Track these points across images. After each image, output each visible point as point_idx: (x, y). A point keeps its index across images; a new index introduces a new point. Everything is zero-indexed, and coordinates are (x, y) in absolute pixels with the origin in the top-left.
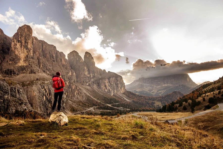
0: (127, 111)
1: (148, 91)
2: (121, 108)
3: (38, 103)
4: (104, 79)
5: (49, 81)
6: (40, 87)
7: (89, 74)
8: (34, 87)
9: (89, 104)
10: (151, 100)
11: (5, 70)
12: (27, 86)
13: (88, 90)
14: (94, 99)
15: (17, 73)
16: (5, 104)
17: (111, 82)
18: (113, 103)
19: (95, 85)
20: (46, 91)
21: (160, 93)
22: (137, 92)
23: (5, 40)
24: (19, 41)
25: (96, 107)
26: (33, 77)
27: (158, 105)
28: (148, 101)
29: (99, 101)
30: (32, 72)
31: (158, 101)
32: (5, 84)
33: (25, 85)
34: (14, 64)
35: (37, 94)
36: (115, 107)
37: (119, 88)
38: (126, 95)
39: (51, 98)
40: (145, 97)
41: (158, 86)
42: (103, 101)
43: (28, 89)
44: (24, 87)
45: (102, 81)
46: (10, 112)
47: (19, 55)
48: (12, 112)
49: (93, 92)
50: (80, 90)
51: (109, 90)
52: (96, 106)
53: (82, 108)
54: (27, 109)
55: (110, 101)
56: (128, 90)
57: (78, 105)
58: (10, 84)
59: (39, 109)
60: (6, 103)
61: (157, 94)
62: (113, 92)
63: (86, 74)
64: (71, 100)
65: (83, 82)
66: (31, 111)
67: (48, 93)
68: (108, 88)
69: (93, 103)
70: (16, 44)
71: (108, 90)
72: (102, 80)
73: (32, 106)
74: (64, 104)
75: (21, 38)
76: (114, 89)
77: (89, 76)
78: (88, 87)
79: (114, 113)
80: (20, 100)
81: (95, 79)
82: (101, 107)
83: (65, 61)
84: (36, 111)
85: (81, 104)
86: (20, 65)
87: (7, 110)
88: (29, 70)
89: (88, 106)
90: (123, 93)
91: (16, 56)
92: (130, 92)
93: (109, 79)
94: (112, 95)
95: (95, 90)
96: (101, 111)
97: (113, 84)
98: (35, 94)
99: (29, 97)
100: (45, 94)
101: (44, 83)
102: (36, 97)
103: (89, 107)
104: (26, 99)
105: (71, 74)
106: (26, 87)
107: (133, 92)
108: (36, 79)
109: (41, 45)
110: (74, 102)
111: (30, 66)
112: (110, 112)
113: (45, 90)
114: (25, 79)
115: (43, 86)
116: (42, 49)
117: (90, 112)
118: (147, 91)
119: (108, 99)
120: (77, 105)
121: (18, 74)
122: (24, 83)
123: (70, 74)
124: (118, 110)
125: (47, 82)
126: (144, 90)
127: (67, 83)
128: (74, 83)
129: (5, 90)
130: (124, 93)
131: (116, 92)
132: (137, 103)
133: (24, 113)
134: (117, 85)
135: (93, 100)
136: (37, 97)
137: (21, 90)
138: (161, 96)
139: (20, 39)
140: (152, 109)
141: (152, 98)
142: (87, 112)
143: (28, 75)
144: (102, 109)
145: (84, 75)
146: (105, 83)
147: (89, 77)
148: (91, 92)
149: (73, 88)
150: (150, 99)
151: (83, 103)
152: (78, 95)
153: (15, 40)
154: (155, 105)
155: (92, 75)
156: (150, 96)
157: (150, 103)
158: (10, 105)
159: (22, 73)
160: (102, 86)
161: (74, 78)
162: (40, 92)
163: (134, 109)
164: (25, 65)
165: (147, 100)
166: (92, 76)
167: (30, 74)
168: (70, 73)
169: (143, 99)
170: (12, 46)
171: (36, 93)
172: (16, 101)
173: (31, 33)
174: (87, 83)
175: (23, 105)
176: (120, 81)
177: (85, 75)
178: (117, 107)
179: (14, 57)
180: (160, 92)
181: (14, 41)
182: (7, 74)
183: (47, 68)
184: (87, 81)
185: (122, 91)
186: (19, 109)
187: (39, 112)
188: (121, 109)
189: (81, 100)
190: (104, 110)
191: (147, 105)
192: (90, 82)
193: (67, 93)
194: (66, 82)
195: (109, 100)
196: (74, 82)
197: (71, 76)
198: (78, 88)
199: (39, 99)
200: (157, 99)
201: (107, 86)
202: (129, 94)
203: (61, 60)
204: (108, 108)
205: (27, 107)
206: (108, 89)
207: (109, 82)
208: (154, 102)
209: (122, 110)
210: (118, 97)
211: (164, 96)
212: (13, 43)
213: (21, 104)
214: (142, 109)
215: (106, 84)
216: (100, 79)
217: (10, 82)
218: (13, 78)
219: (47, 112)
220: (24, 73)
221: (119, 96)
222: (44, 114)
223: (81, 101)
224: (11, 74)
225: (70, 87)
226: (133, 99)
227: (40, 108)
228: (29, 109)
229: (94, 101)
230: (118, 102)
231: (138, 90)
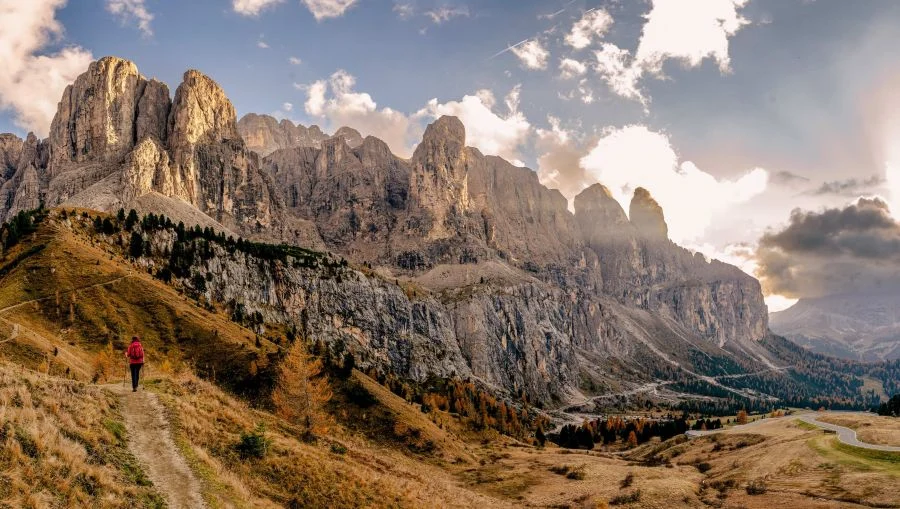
0: (767, 403)
1: (845, 339)
2: (748, 393)
3: (486, 356)
4: (695, 286)
5: (515, 287)
6: (492, 306)
7: (645, 265)
8: (475, 307)
9: (641, 369)
10: (849, 371)
11: (397, 254)
12: (455, 301)
13: (639, 321)
14: (660, 354)
15: (426, 263)
16: (401, 354)
17: (719, 300)
18: (722, 374)
19: (664, 305)
20: (508, 321)
21: (882, 350)
22: (806, 340)
23: (394, 168)
24: (428, 167)
25: (666, 382)
26: (469, 273)
27: (871, 390)
28: (842, 376)
29: (677, 364)
30: (468, 258)
31: (873, 376)
32: (400, 294)
33: (449, 299)
34: (418, 236)
35: (482, 327)
36: (727, 388)
37: (748, 323)
38: (769, 348)
39: (521, 342)
40: (833, 359)
41: (878, 325)
42: (690, 364)
43: (457, 311)
44: (448, 306)
45: (689, 294)
46: (414, 378)
47: (430, 207)
48: (421, 378)
49: (658, 329)
50: (613, 322)
51: (712, 326)
52: (666, 378)
53: (617, 383)
54: (456, 372)
55: (713, 364)
56: (776, 332)
57: (606, 370)
58: (412, 295)
59: (489, 375)
60: (403, 352)
61: (870, 352)
62: (727, 336)
63: (634, 266)
64: (584, 355)
65: (625, 293)
66: (468, 381)
67: (515, 326)
68: (710, 318)
69: (656, 370)
70: (422, 176)
71: (708, 326)
72: (689, 289)
73: (470, 365)
74: (564, 366)
75: (433, 155)
76: (728, 324)
77: (644, 272)
78: (642, 314)
79: (726, 408)
80: (439, 343)
81: (666, 284)
82: (682, 384)
83: (567, 218)
84: (482, 380)
85: (616, 369)
86: (435, 238)
87: (407, 372)
88: (459, 250)
89: (640, 376)
90: (760, 342)
91: (423, 210)
92: (783, 338)
93: (714, 286)
94: (721, 344)
95: (662, 324)
96: (684, 398)
97: (728, 307)
98: (476, 328)
99: (463, 336)
100: (505, 327)
101: (503, 293)
102: (480, 336)
103: (641, 380)
104: (455, 343)
105: (584, 265)
106: (451, 306)
107: (794, 340)
108: (478, 280)
109: (492, 171)
110: (594, 361)
111: (461, 240)
112: (712, 404)
113: (505, 314)
114: (448, 281)
115: (500, 303)
116: (495, 184)
117: (645, 399)
118: (841, 341)
119: (707, 358)
120: (602, 372)
121: (430, 266)
122: (448, 291)
123: (583, 263)
124: (738, 397)
125: (511, 289)
126: (829, 335)
127: (573, 295)
128: (593, 297)
129: (401, 311)
130: (762, 342)
131: (734, 334)
132: (802, 377)
133: (450, 384)
134: (740, 310)
135: (656, 360)
136: (482, 337)
137: (439, 314)
138: (885, 361)
139: (430, 161)
140: (852, 403)
141: (854, 366)
142: (634, 395)
143: (457, 267)
144: (685, 392)
145: (627, 270)
146: (700, 301)
147: (645, 277)
148: (649, 329)
149: (592, 313)
150: (847, 368)
151: (622, 368)
152: (607, 339)
153: (418, 164)
154: (862, 389)
155: (654, 269)
156: (849, 359)
157: (846, 384)
158: (413, 358)
159: (439, 263)
160: (688, 312)
161: (595, 278)
162: (490, 322)
163: (795, 398)
164: (447, 236)
165: (838, 369)
166: (654, 275)
167: (463, 266)
168: (583, 260)
169: (826, 366)
170: (413, 183)
171: (479, 326)
172: (427, 347)
173: (462, 137)
174: (637, 296)
175: (447, 361)
176: (753, 298)
177: (631, 269)
178: (734, 387)
179: (419, 216)
180: (882, 345)
181: (415, 169)
182: (404, 267)
183: (511, 244)
184: (638, 290)
185: (757, 333)
186: (437, 370)
187: (491, 386)
188: (750, 397)
189: (617, 354)
190: (692, 396)
191: (834, 388)
192: (648, 295)
193: (570, 330)
194: (569, 291)
195: (710, 361)
196: (596, 292)
197: (586, 270)
198: (607, 315)
199: (487, 343)
200: (871, 371)
201: (705, 310)
202: (779, 346)
203: (554, 217)
204: (703, 389)
205: (454, 368)
206: (708, 322)
207: (715, 299)
208: (859, 379)
209: (752, 398)
210: (742, 355)
211: (893, 362)
212: (414, 174)
213: (440, 357)
214: (819, 400)
215: (703, 303)
216: (684, 286)
217: (411, 289)
218: (418, 280)
219: (513, 387)
220: (444, 262)
221: (746, 350)
222: (503, 393)
223: (615, 360)
224: (413, 268)
225: (580, 310)
226: (792, 363)
227: (492, 371)
228: (463, 372)
229: (659, 362)
230: (738, 370)
231: (810, 335)
